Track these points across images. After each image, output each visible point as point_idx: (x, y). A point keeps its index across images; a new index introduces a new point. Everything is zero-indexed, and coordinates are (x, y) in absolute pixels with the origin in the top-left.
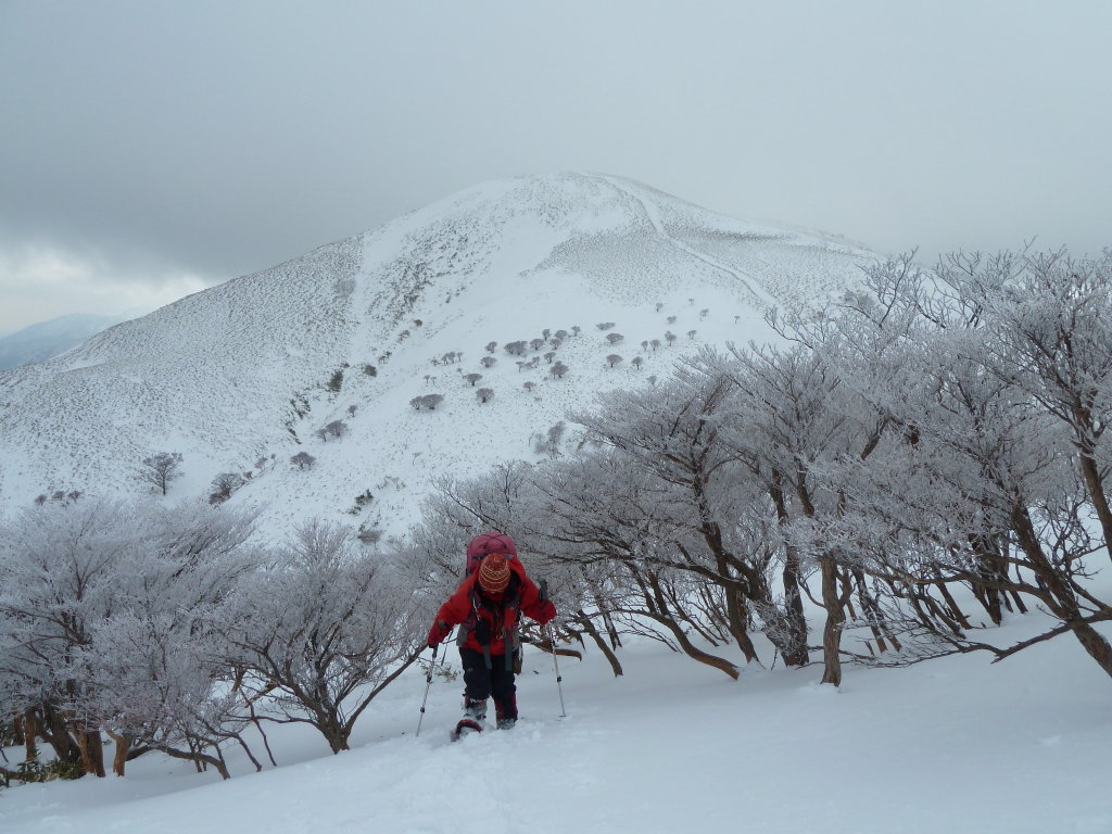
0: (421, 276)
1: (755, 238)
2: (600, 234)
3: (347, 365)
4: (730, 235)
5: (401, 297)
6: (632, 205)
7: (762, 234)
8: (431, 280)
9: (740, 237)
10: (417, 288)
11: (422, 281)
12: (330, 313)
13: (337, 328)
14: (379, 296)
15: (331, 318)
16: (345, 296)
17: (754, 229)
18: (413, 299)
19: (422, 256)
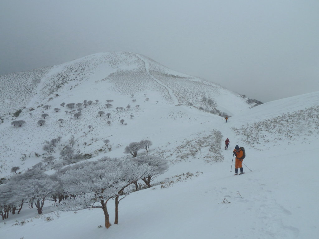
0: (65, 80)
1: (179, 77)
2: (127, 71)
3: (25, 108)
4: (171, 76)
5: (55, 86)
6: (141, 63)
7: (182, 76)
8: (68, 82)
9: (174, 77)
10: (62, 83)
11: (64, 81)
12: (27, 89)
13: (28, 94)
14: (48, 85)
15: (27, 91)
16: (35, 84)
17: (180, 74)
18: (59, 87)
19: (68, 73)
